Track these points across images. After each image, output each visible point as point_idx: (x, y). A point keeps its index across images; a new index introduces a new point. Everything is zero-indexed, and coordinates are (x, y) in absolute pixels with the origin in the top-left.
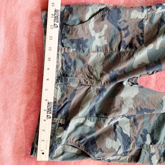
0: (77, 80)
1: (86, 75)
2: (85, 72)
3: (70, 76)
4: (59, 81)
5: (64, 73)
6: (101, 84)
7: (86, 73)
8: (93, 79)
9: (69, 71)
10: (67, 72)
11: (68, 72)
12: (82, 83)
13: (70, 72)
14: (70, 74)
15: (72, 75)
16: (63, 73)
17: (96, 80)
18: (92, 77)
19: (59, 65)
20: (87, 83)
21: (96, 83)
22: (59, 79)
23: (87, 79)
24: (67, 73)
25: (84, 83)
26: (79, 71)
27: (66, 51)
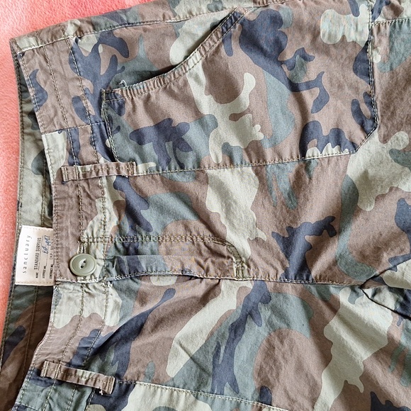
0: (173, 264)
1: (202, 244)
2: (199, 234)
3: (149, 252)
4: (113, 271)
5: (126, 246)
6: (257, 274)
7: (203, 239)
8: (229, 257)
9: (144, 235)
10: (138, 239)
11: (140, 239)
12: (190, 271)
13: (148, 238)
14: (149, 245)
15: (155, 248)
16: (123, 244)
17: (239, 260)
18: (224, 249)
19: (107, 220)
20: (207, 271)
21: (237, 269)
22: (111, 264)
23: (206, 260)
24: (136, 245)
25: (195, 271)
26: (179, 233)
27: (124, 173)
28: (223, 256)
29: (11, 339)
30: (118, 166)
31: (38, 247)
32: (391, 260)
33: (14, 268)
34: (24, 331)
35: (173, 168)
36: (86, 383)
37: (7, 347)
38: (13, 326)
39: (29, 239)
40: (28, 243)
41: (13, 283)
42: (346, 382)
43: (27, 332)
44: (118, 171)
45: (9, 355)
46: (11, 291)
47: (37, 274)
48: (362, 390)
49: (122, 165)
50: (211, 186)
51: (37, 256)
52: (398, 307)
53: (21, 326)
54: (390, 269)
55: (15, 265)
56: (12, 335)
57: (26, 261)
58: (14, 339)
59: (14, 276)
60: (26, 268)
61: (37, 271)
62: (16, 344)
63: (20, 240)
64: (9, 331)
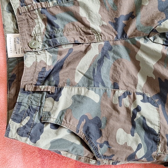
0: (70, 39)
1: (81, 31)
2: (79, 27)
3: (60, 36)
4: (47, 45)
5: (50, 35)
6: (105, 39)
7: (81, 29)
8: (93, 34)
9: (56, 30)
10: (54, 32)
11: (55, 32)
12: (78, 41)
13: (58, 31)
14: (59, 33)
15: (62, 34)
16: (49, 35)
17: (97, 35)
18: (90, 31)
19: (41, 26)
20: (85, 40)
21: (97, 38)
22: (45, 43)
23: (83, 37)
24: (54, 34)
25: (80, 41)
26: (71, 27)
27: (44, 6)
28: (90, 34)
29: (11, 79)
30: (41, 4)
31: (15, 41)
32: (158, 22)
33: (7, 51)
34: (16, 75)
35: (64, 2)
36: (44, 90)
37: (10, 82)
38: (11, 74)
39: (10, 39)
40: (10, 40)
41: (7, 57)
42: (148, 76)
43: (17, 76)
44: (42, 6)
45: (11, 85)
46: (7, 61)
47: (16, 52)
48: (154, 78)
49: (43, 3)
50: (81, 7)
51: (15, 45)
52: (164, 43)
53: (14, 74)
54: (158, 25)
55: (7, 50)
56: (11, 77)
57: (11, 48)
58: (12, 79)
59: (7, 54)
60: (11, 51)
61: (16, 51)
62: (13, 81)
63: (7, 40)
64: (10, 76)
